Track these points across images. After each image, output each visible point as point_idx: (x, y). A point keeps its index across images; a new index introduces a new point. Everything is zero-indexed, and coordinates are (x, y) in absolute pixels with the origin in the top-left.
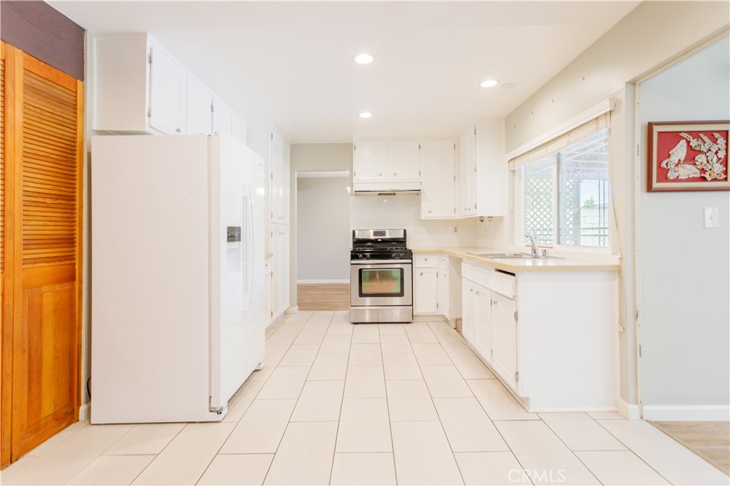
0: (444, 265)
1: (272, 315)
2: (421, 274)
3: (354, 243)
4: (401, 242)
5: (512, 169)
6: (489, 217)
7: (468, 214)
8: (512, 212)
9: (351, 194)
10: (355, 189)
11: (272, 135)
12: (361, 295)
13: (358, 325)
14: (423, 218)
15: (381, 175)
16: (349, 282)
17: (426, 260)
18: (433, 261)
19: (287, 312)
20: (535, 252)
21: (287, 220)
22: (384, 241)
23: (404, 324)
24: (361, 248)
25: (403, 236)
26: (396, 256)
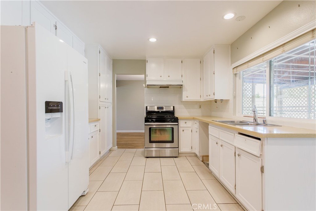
0: (196, 126)
1: (100, 154)
2: (183, 131)
3: (146, 113)
4: (172, 113)
5: (235, 73)
6: (221, 100)
7: (209, 98)
8: (235, 97)
9: (145, 87)
10: (147, 84)
11: (100, 51)
12: (151, 142)
13: (149, 158)
14: (184, 100)
15: (161, 76)
16: (144, 132)
17: (186, 123)
18: (190, 123)
19: (111, 150)
20: (256, 121)
21: (111, 100)
22: (163, 112)
23: (174, 158)
24: (150, 116)
25: (172, 110)
26: (170, 121)
